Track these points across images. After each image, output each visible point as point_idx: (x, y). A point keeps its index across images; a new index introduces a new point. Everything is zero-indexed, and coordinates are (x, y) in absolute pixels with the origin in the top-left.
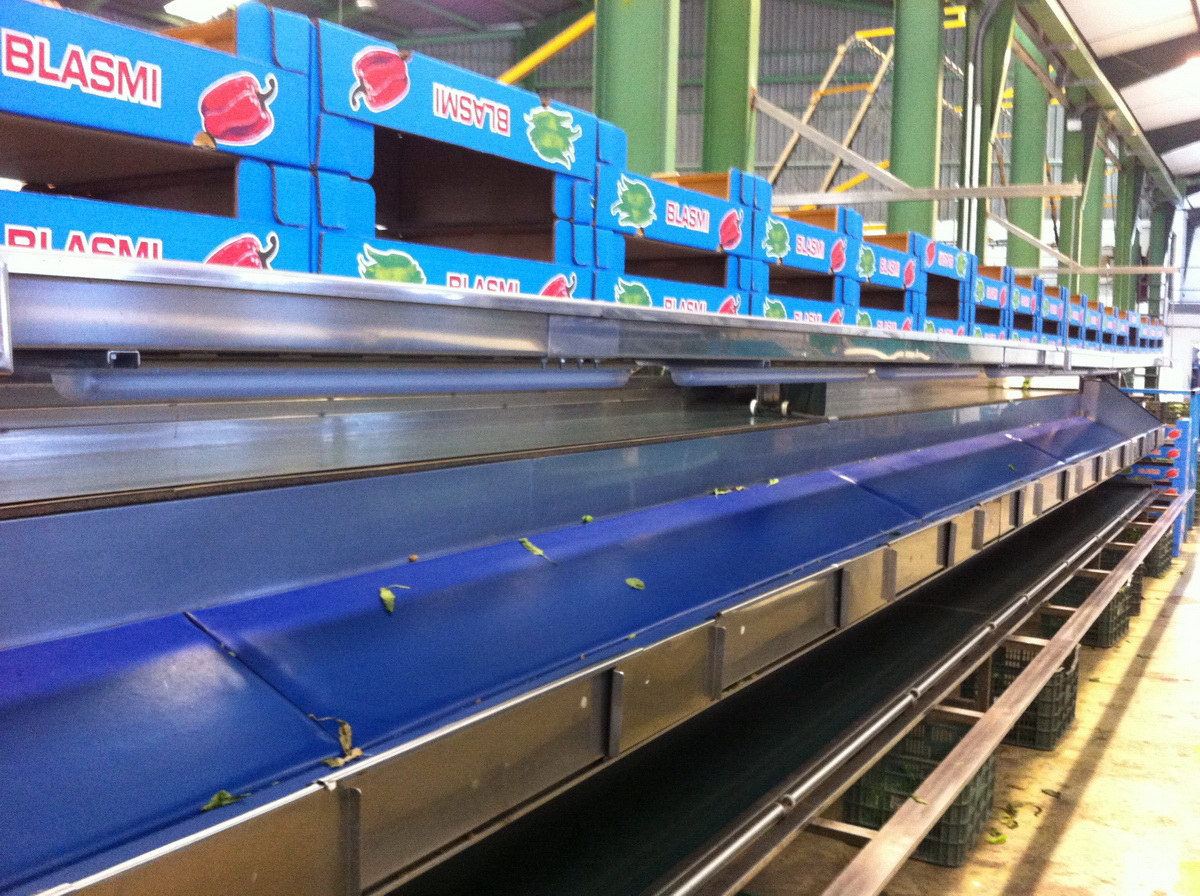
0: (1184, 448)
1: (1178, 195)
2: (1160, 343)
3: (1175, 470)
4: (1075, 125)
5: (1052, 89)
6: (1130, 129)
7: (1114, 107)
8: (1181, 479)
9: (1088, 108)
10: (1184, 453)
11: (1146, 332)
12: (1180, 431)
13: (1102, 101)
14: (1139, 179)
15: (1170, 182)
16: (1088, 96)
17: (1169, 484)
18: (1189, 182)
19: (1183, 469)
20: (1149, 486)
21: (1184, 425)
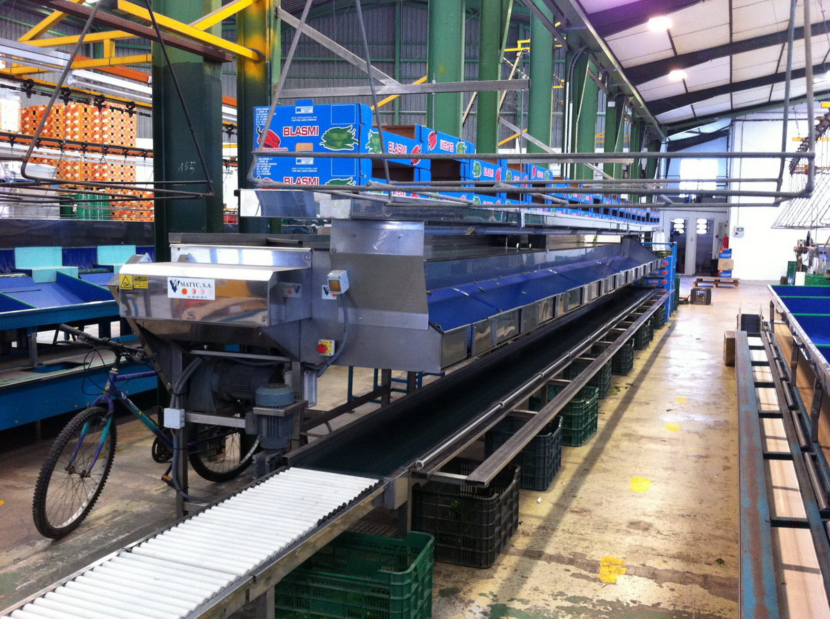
0: (670, 270)
1: (662, 135)
2: (658, 220)
3: (665, 280)
4: (612, 104)
5: (600, 85)
6: (640, 105)
7: (633, 95)
8: (668, 284)
9: (619, 96)
10: (669, 273)
11: (653, 215)
12: (667, 262)
13: (626, 92)
14: (643, 129)
15: (658, 129)
16: (619, 89)
17: (663, 288)
18: (669, 128)
19: (669, 279)
20: (654, 288)
21: (669, 259)
